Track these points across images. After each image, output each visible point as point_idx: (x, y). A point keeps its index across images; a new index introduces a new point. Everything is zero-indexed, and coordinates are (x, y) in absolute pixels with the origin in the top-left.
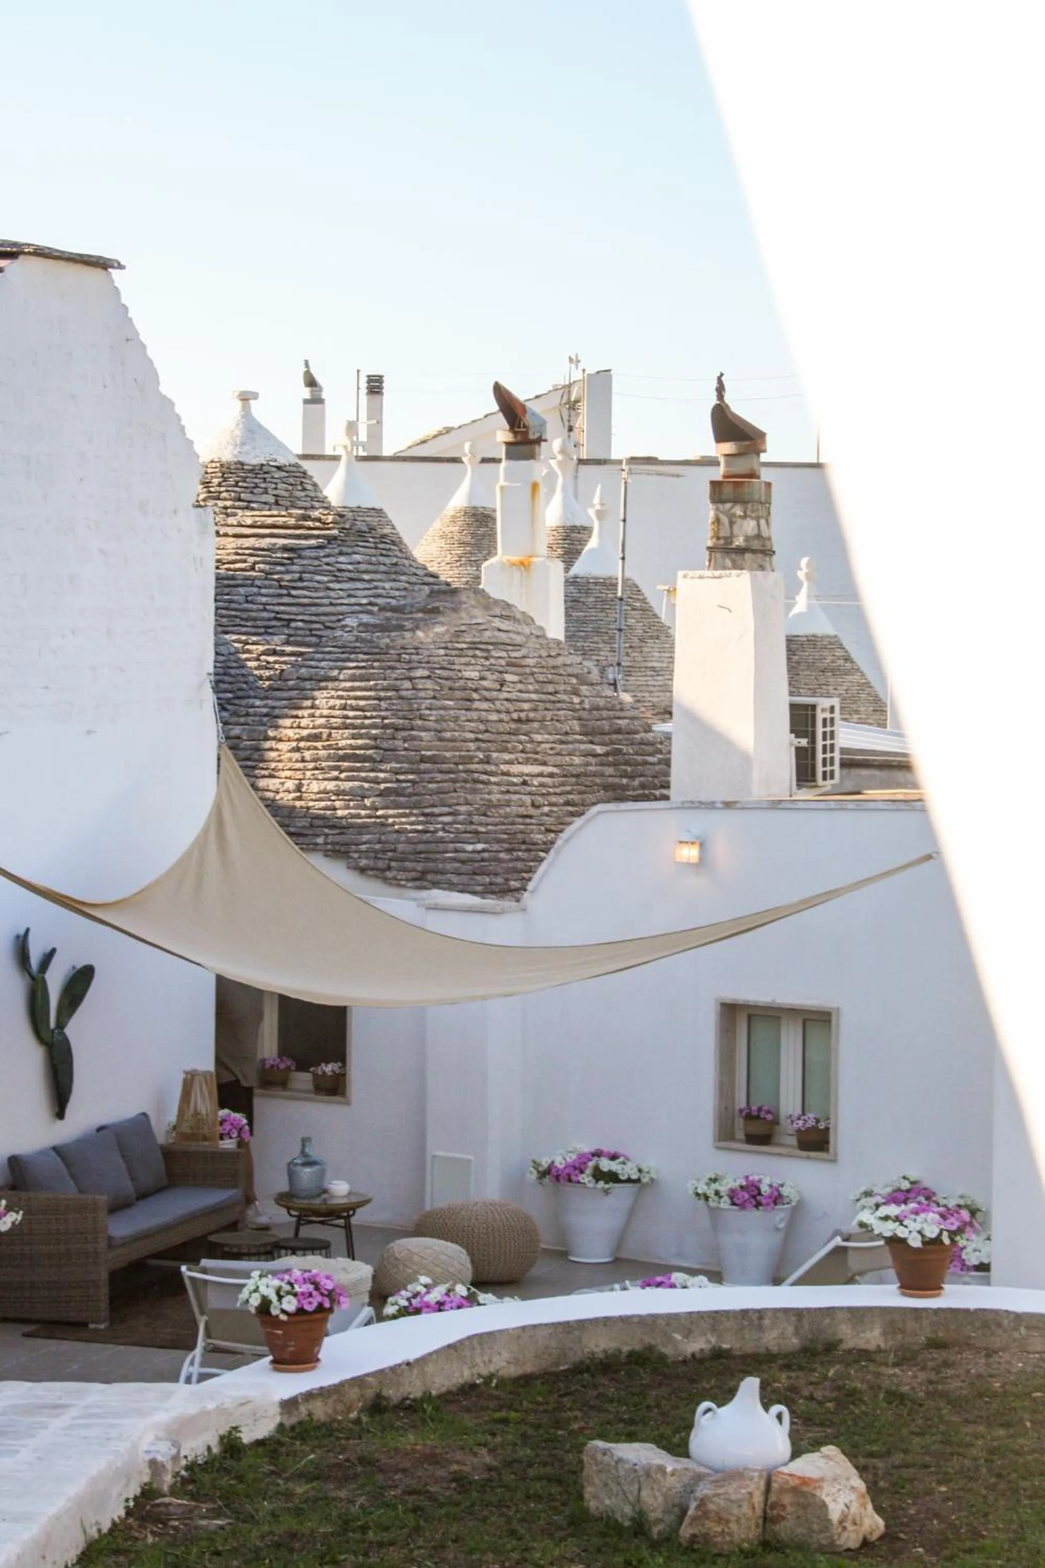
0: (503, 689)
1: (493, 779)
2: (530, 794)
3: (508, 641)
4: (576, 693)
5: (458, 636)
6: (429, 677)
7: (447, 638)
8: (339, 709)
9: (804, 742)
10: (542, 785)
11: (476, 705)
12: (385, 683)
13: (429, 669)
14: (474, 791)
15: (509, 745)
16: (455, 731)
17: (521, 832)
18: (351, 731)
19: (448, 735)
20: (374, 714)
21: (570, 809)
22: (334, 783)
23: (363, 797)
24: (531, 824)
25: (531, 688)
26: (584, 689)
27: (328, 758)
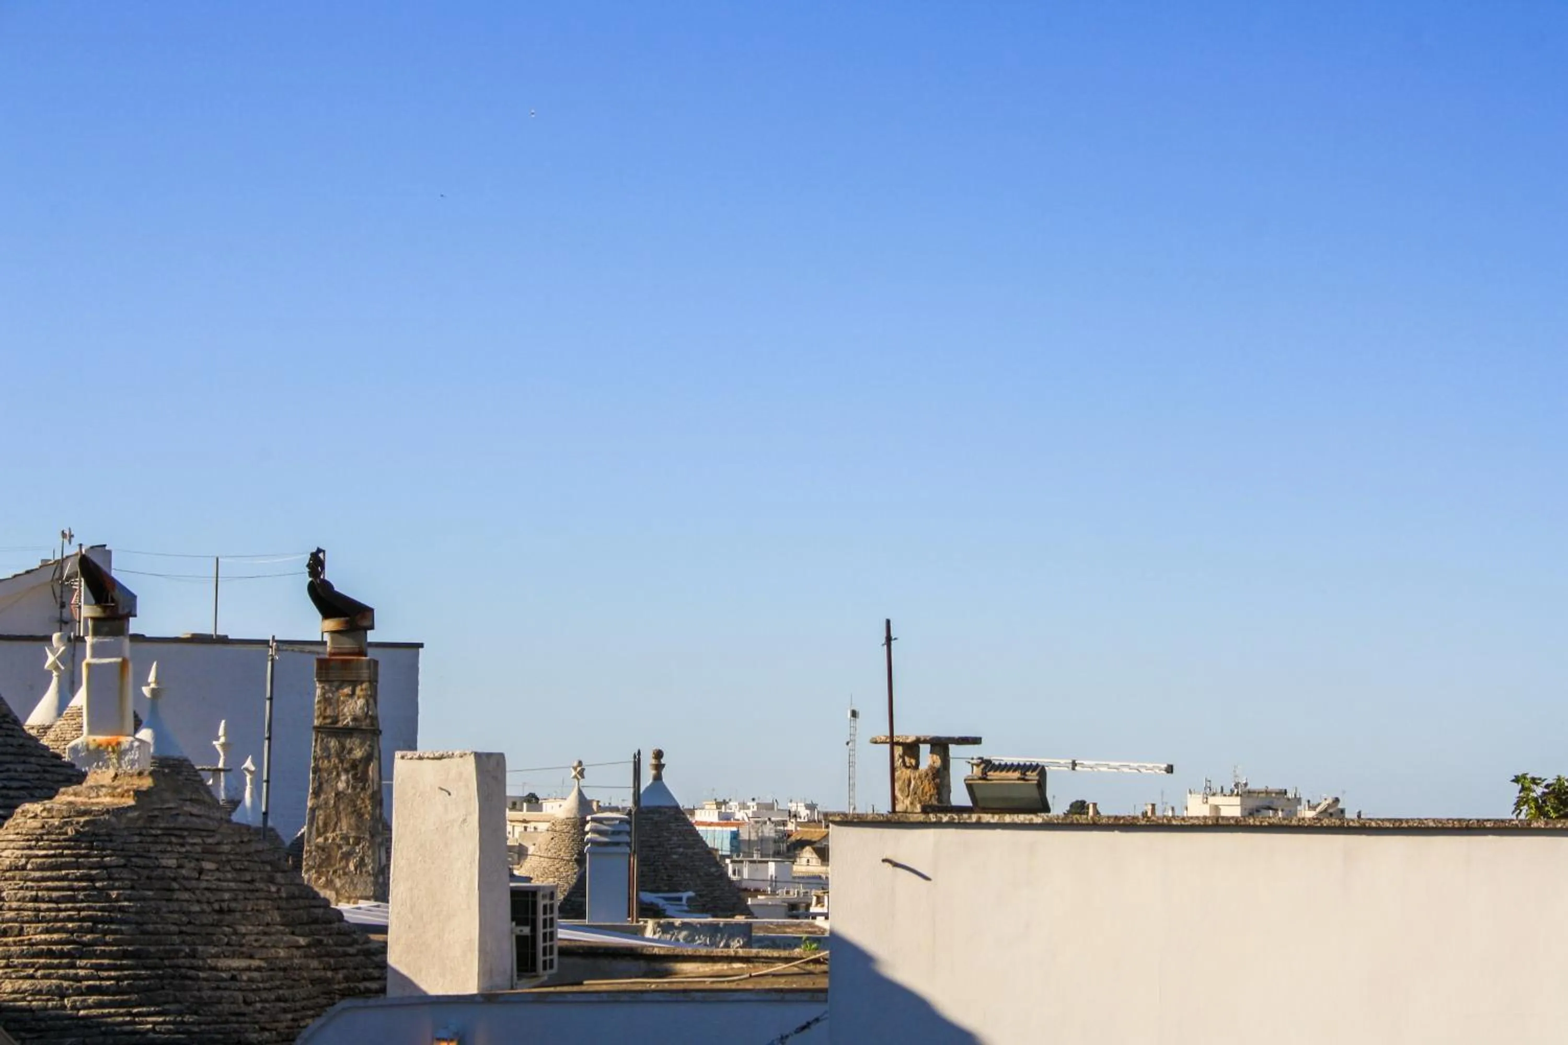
0: (203, 877)
1: (201, 975)
2: (240, 990)
3: (201, 827)
4: (272, 880)
5: (152, 822)
6: (125, 866)
7: (140, 823)
8: (30, 901)
9: (526, 930)
10: (251, 980)
11: (176, 895)
12: (78, 873)
13: (124, 857)
14: (184, 989)
15: (215, 938)
16: (157, 923)
17: (235, 1031)
18: (45, 925)
19: (150, 927)
20: (70, 905)
21: (282, 1005)
22: (29, 982)
23: (62, 997)
24: (245, 1022)
25: (229, 876)
26: (279, 877)
27: (21, 955)
